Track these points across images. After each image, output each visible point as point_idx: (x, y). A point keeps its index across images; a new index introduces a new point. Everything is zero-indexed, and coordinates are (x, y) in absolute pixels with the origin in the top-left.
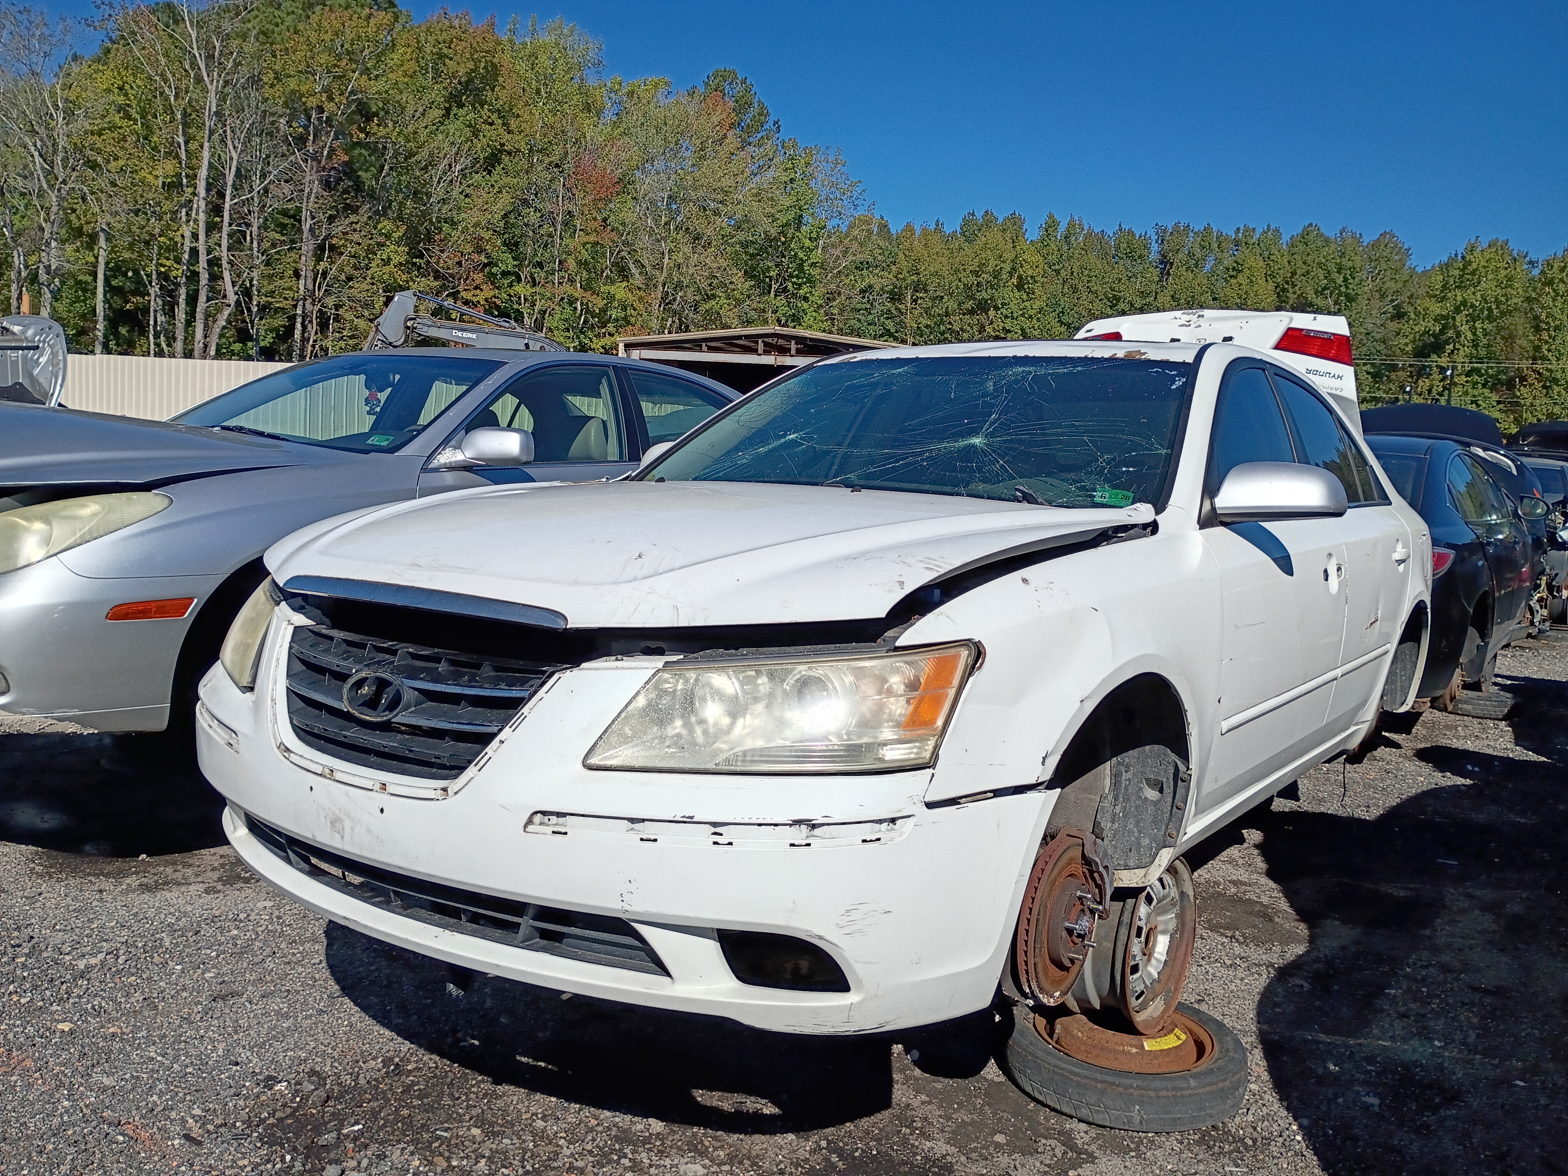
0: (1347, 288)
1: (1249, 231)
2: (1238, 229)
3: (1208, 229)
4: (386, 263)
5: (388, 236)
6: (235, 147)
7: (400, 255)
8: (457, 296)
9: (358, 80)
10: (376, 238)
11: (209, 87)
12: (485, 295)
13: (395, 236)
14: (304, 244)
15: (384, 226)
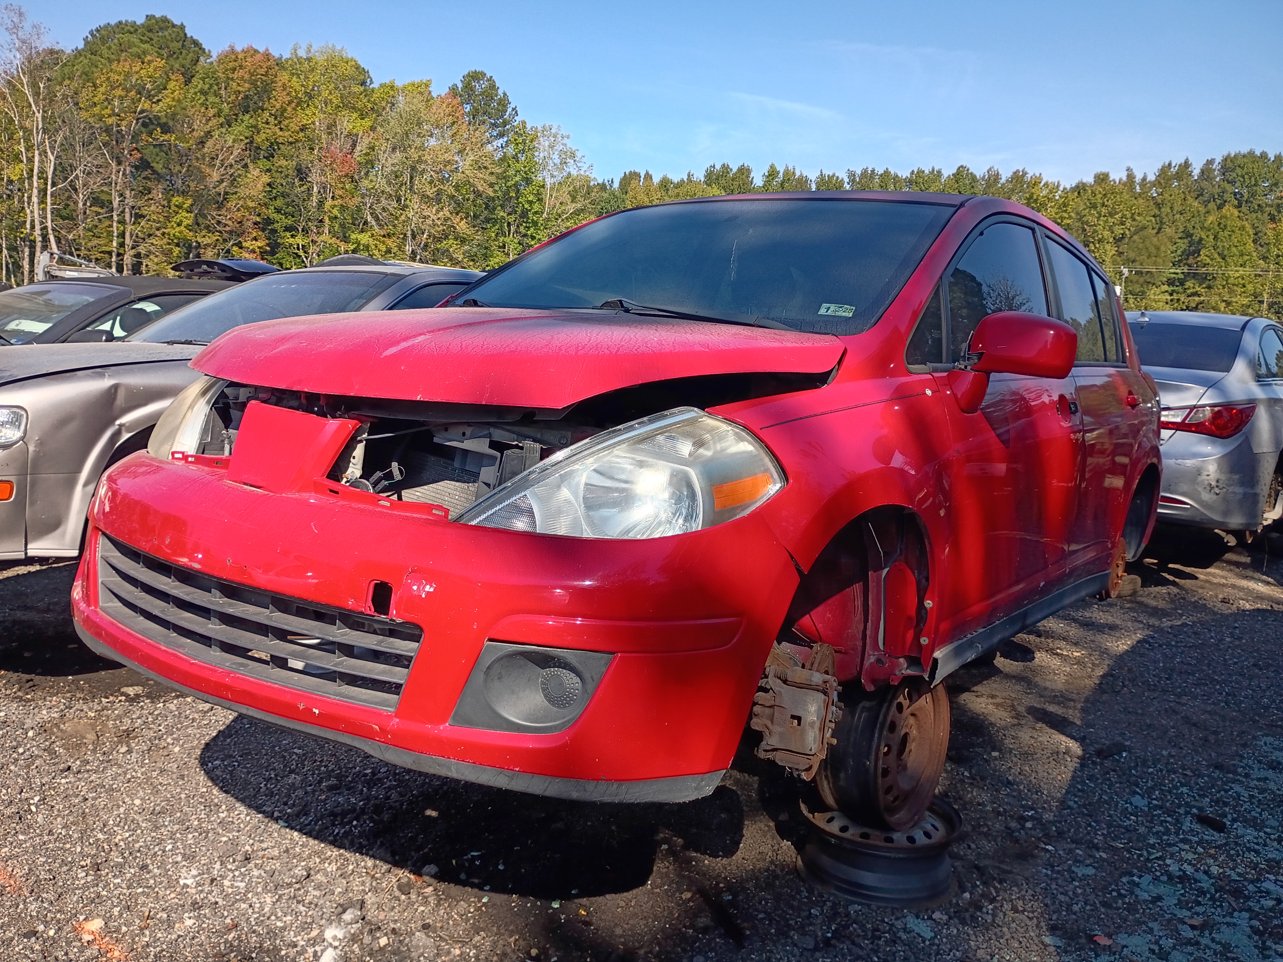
2: (913, 171)
3: (887, 172)
4: (179, 225)
5: (179, 207)
6: (53, 153)
7: (187, 218)
8: (240, 245)
9: (144, 104)
10: (173, 208)
11: (37, 114)
12: (259, 244)
13: (185, 206)
14: (115, 214)
15: (177, 200)
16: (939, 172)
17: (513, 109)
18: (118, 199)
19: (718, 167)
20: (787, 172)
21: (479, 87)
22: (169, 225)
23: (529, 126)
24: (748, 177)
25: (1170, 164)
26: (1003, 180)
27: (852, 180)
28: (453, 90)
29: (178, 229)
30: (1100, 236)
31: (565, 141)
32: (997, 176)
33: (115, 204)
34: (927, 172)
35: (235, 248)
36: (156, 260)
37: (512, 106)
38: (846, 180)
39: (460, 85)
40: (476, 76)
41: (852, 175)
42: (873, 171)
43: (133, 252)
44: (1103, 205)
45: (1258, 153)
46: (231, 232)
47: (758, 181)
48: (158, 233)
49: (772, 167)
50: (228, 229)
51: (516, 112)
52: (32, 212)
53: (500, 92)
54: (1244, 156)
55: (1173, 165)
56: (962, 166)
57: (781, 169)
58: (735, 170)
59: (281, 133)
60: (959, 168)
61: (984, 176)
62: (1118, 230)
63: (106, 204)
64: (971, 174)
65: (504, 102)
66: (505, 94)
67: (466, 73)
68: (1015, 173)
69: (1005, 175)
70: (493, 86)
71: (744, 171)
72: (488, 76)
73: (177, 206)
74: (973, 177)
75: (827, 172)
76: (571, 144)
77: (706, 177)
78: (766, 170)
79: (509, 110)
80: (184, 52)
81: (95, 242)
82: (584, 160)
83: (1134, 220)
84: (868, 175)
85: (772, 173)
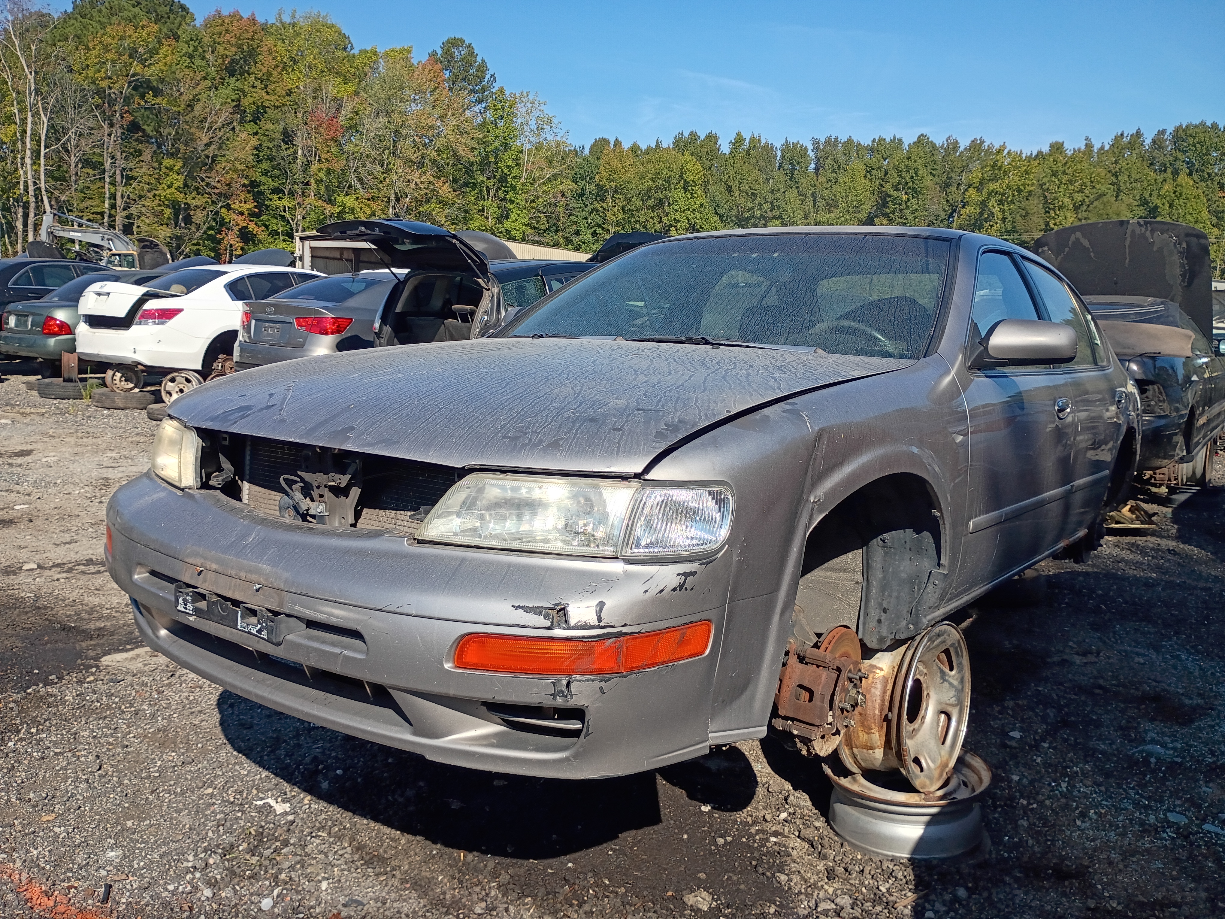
0: (913, 183)
1: (882, 140)
2: (874, 139)
3: (850, 141)
4: (169, 187)
5: (171, 169)
6: (46, 115)
7: (179, 181)
8: (228, 207)
9: (136, 67)
10: (164, 170)
11: (29, 76)
12: (248, 206)
13: (176, 168)
14: (107, 175)
15: (168, 162)
16: (900, 140)
17: (492, 76)
18: (110, 161)
19: (686, 134)
20: (752, 139)
21: (458, 54)
22: (160, 187)
23: (507, 93)
24: (715, 144)
25: (1122, 135)
26: (961, 149)
27: (816, 149)
28: (433, 56)
29: (168, 191)
30: (1061, 203)
31: (542, 107)
32: (956, 145)
33: (107, 165)
34: (888, 140)
35: (224, 210)
36: (147, 221)
37: (491, 72)
38: (810, 147)
39: (439, 52)
40: (455, 43)
41: (816, 143)
42: (836, 139)
43: (125, 213)
44: (1064, 173)
45: (1209, 124)
46: (220, 194)
47: (725, 148)
48: (150, 195)
49: (739, 134)
50: (217, 191)
51: (495, 79)
52: (25, 173)
53: (479, 59)
54: (1196, 126)
55: (1125, 135)
56: (922, 135)
57: (747, 136)
58: (703, 137)
59: (267, 97)
60: (919, 137)
61: (943, 145)
62: (1078, 197)
63: (98, 166)
64: (932, 142)
65: (483, 68)
66: (483, 61)
67: (446, 39)
68: (973, 141)
69: (964, 143)
70: (472, 53)
71: (712, 138)
72: (467, 42)
73: (167, 168)
74: (933, 146)
75: (792, 140)
76: (548, 111)
77: (674, 143)
78: (732, 137)
79: (489, 76)
80: (172, 16)
81: (88, 203)
82: (560, 126)
83: (1094, 187)
84: (832, 143)
85: (739, 141)
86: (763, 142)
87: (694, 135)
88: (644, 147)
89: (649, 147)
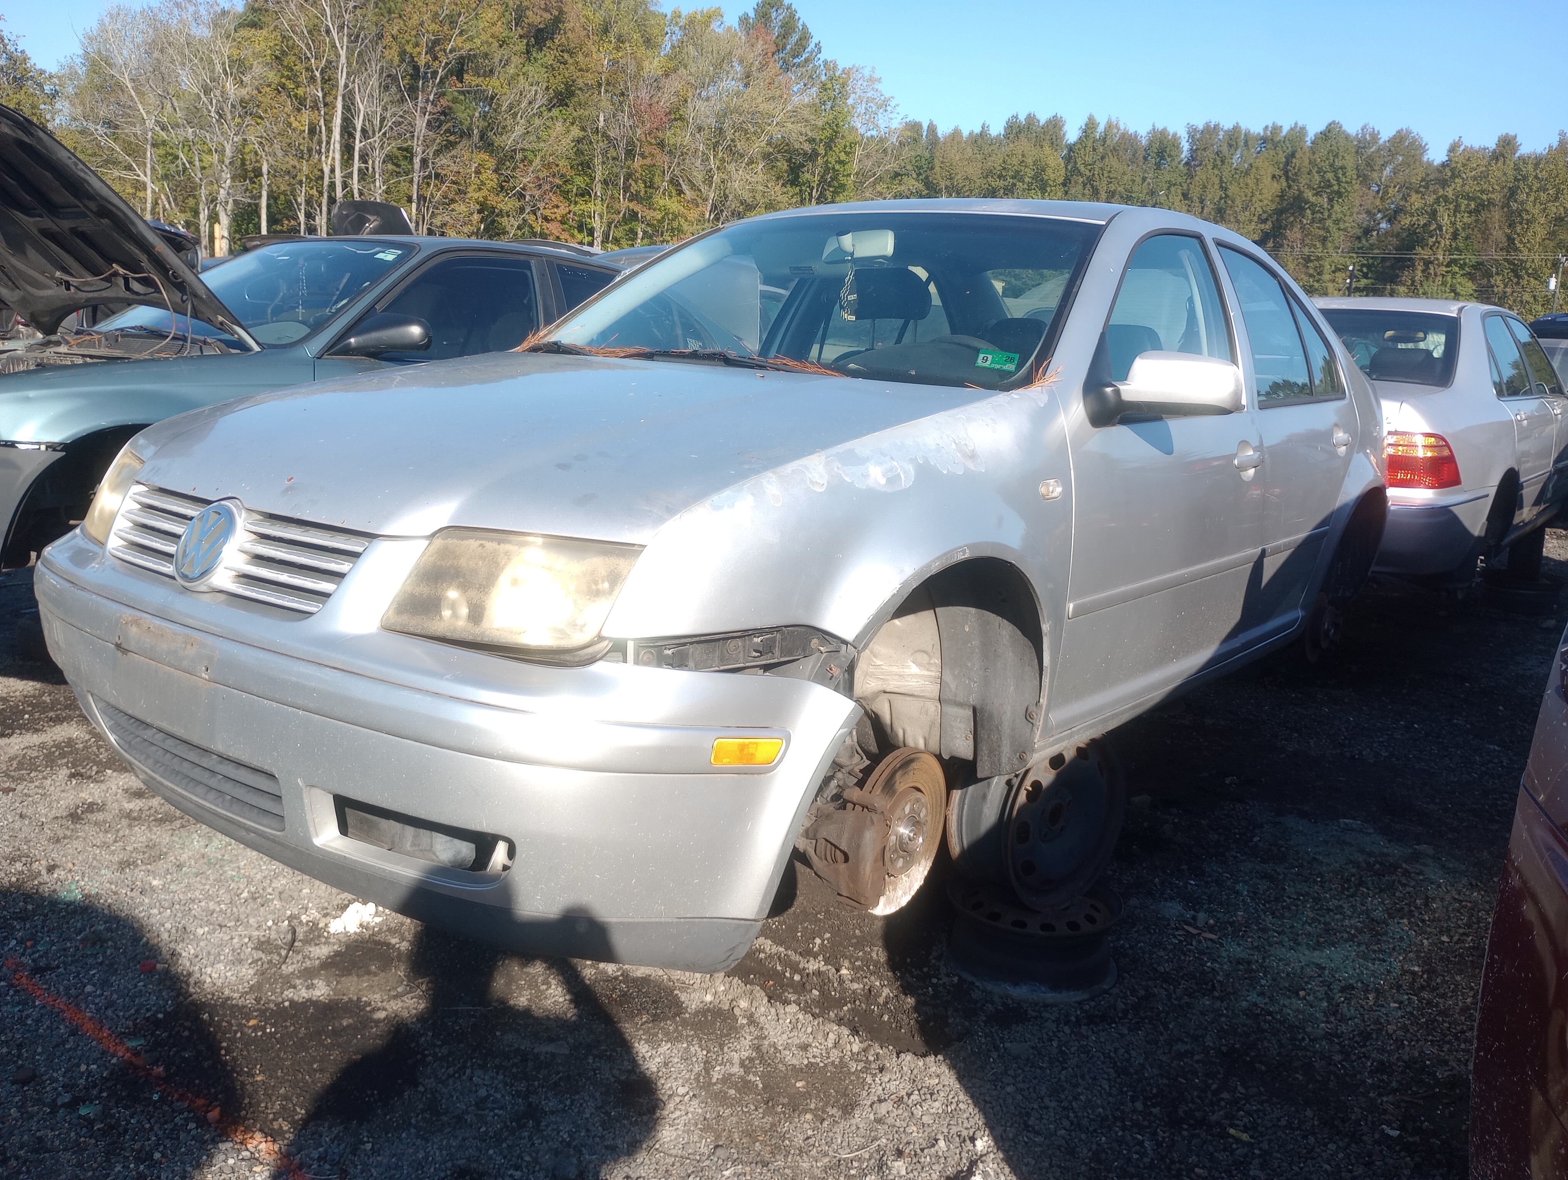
2: (1266, 127)
4: (480, 187)
5: (482, 165)
6: (361, 100)
7: (490, 180)
8: (536, 213)
9: (455, 40)
10: (474, 167)
11: (341, 52)
12: (560, 211)
13: (489, 165)
16: (1303, 129)
17: (816, 44)
19: (1022, 118)
20: (1108, 124)
21: (777, 17)
22: (471, 188)
23: (838, 66)
24: (1060, 130)
26: (1382, 141)
27: (1192, 138)
28: (744, 20)
29: (481, 193)
31: (878, 86)
32: (1375, 136)
33: (417, 162)
34: (1286, 129)
35: (531, 216)
37: (814, 39)
38: (1184, 136)
39: (752, 14)
41: (1192, 130)
42: (1217, 126)
46: (530, 196)
47: (1073, 135)
48: (461, 197)
49: (1091, 118)
51: (821, 50)
53: (800, 24)
56: (1334, 122)
58: (1043, 122)
60: (1330, 125)
61: (1357, 135)
63: (402, 162)
64: (1344, 132)
65: (805, 37)
66: (804, 25)
68: (1398, 132)
70: (792, 17)
71: (1055, 123)
74: (1346, 136)
75: (1160, 127)
77: (1005, 130)
79: (812, 45)
82: (898, 109)
84: (1211, 130)
85: (1090, 126)
86: (1122, 127)
87: (1031, 118)
88: (965, 133)
89: (971, 133)
